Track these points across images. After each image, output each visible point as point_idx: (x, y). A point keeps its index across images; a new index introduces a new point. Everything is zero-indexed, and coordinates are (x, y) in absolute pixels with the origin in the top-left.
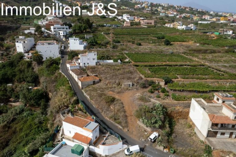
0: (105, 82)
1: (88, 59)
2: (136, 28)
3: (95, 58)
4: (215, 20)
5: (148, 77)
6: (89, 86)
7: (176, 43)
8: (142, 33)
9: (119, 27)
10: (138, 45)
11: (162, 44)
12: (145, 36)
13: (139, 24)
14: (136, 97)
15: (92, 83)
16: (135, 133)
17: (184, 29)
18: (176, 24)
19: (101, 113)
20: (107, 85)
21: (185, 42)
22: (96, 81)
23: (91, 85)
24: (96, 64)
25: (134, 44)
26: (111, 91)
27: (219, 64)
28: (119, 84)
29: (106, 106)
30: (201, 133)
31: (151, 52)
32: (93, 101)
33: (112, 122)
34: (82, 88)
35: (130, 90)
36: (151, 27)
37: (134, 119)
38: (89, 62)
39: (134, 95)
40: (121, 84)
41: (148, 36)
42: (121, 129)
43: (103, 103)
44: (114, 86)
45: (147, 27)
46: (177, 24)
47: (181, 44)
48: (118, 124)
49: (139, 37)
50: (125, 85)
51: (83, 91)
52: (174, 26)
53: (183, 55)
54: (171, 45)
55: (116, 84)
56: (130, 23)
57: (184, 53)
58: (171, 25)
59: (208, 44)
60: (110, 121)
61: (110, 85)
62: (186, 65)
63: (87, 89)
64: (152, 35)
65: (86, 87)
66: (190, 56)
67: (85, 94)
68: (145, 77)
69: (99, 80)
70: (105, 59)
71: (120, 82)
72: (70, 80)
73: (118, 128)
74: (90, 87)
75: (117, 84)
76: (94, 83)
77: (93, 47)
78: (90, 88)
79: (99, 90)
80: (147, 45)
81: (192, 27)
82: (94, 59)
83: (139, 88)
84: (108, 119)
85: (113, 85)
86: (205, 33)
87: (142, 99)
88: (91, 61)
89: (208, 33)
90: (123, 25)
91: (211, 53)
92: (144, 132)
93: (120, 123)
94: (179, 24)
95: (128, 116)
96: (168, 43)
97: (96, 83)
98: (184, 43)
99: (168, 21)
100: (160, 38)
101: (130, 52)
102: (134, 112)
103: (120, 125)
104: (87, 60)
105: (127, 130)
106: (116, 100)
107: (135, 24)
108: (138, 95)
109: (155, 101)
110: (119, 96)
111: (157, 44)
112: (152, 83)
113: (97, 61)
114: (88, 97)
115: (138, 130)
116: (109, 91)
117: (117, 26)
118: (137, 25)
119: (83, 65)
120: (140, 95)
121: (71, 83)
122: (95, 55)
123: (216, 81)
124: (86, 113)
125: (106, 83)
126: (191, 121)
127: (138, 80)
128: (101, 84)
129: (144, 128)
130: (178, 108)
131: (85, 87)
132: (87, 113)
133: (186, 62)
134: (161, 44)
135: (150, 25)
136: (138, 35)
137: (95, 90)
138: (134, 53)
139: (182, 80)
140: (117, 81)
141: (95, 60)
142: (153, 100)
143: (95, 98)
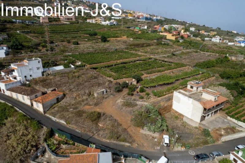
0: (72, 96)
1: (30, 69)
2: (58, 25)
3: (39, 66)
4: (124, 16)
5: (117, 79)
6: (53, 106)
7: (111, 39)
8: (69, 30)
9: (35, 23)
10: (75, 44)
11: (99, 41)
12: (75, 33)
13: (58, 20)
14: (120, 104)
15: (56, 101)
16: (145, 145)
17: (109, 25)
18: (98, 20)
19: (93, 137)
20: (76, 98)
21: (118, 37)
22: (60, 97)
23: (55, 104)
24: (43, 75)
25: (71, 44)
26: (85, 105)
27: (160, 56)
28: (90, 94)
29: (94, 126)
30: (193, 121)
31: (95, 51)
32: (72, 124)
33: (114, 142)
34: (45, 112)
35: (106, 98)
36: (74, 23)
37: (135, 130)
38: (31, 73)
39: (115, 102)
40: (92, 94)
41: (78, 33)
42: (129, 146)
43: (88, 123)
44: (85, 98)
45: (69, 23)
46: (100, 20)
47: (116, 39)
48: (123, 141)
49: (69, 35)
50: (98, 94)
51: (48, 115)
52: (96, 22)
53: (126, 50)
54: (108, 41)
55: (86, 94)
56: (48, 19)
57: (127, 48)
58: (93, 21)
59: (140, 38)
60: (112, 143)
61: (79, 98)
62: (138, 60)
63: (53, 111)
64: (80, 32)
65: (49, 109)
66: (134, 50)
67: (54, 119)
68: (114, 80)
69: (63, 95)
70: (50, 66)
71: (90, 91)
72: (15, 105)
73: (126, 146)
74: (54, 108)
75: (88, 94)
76: (58, 100)
77: (20, 52)
78: (56, 109)
79: (71, 108)
80: (85, 43)
81: (115, 23)
82: (38, 68)
83: (115, 93)
84: (108, 141)
85: (83, 97)
86: (128, 28)
87: (128, 104)
88: (34, 71)
89: (131, 28)
90: (39, 21)
91: (147, 46)
92: (153, 139)
93: (125, 140)
94: (101, 20)
95: (126, 128)
96: (105, 40)
97: (60, 100)
98: (119, 39)
99: (86, 16)
100: (92, 35)
101: (73, 53)
102: (129, 122)
103: (126, 142)
104: (28, 71)
105: (137, 145)
106: (102, 114)
107: (54, 20)
108: (120, 101)
109: (142, 103)
110: (100, 109)
111: (94, 41)
112: (126, 85)
113: (43, 71)
114: (63, 122)
115: (146, 139)
116: (84, 106)
117: (33, 23)
118: (56, 21)
119: (24, 79)
120: (123, 100)
121: (20, 109)
122: (39, 62)
123: (171, 71)
124: (74, 145)
125: (74, 97)
126: (177, 112)
127: (109, 84)
128: (68, 99)
129: (151, 136)
130: (162, 104)
131: (47, 109)
132: (76, 144)
133: (136, 57)
134: (97, 41)
135: (70, 20)
136: (66, 32)
137: (65, 109)
138: (78, 53)
139: (148, 75)
140: (87, 91)
141: (40, 69)
142: (139, 102)
143: (74, 120)
